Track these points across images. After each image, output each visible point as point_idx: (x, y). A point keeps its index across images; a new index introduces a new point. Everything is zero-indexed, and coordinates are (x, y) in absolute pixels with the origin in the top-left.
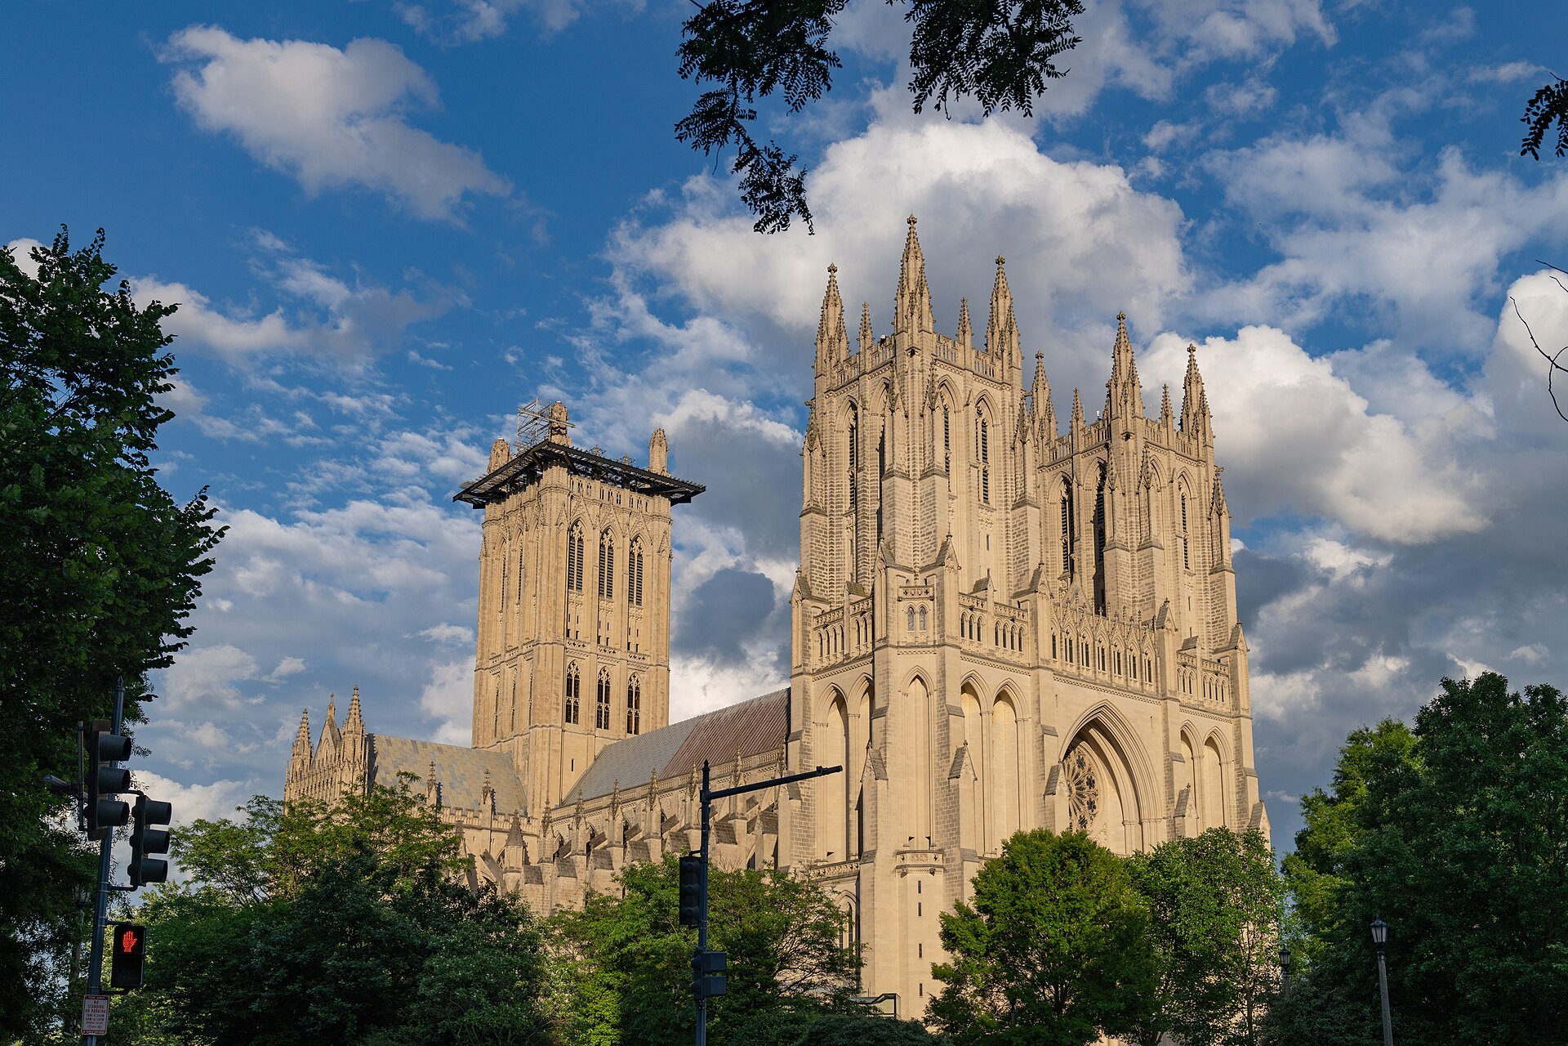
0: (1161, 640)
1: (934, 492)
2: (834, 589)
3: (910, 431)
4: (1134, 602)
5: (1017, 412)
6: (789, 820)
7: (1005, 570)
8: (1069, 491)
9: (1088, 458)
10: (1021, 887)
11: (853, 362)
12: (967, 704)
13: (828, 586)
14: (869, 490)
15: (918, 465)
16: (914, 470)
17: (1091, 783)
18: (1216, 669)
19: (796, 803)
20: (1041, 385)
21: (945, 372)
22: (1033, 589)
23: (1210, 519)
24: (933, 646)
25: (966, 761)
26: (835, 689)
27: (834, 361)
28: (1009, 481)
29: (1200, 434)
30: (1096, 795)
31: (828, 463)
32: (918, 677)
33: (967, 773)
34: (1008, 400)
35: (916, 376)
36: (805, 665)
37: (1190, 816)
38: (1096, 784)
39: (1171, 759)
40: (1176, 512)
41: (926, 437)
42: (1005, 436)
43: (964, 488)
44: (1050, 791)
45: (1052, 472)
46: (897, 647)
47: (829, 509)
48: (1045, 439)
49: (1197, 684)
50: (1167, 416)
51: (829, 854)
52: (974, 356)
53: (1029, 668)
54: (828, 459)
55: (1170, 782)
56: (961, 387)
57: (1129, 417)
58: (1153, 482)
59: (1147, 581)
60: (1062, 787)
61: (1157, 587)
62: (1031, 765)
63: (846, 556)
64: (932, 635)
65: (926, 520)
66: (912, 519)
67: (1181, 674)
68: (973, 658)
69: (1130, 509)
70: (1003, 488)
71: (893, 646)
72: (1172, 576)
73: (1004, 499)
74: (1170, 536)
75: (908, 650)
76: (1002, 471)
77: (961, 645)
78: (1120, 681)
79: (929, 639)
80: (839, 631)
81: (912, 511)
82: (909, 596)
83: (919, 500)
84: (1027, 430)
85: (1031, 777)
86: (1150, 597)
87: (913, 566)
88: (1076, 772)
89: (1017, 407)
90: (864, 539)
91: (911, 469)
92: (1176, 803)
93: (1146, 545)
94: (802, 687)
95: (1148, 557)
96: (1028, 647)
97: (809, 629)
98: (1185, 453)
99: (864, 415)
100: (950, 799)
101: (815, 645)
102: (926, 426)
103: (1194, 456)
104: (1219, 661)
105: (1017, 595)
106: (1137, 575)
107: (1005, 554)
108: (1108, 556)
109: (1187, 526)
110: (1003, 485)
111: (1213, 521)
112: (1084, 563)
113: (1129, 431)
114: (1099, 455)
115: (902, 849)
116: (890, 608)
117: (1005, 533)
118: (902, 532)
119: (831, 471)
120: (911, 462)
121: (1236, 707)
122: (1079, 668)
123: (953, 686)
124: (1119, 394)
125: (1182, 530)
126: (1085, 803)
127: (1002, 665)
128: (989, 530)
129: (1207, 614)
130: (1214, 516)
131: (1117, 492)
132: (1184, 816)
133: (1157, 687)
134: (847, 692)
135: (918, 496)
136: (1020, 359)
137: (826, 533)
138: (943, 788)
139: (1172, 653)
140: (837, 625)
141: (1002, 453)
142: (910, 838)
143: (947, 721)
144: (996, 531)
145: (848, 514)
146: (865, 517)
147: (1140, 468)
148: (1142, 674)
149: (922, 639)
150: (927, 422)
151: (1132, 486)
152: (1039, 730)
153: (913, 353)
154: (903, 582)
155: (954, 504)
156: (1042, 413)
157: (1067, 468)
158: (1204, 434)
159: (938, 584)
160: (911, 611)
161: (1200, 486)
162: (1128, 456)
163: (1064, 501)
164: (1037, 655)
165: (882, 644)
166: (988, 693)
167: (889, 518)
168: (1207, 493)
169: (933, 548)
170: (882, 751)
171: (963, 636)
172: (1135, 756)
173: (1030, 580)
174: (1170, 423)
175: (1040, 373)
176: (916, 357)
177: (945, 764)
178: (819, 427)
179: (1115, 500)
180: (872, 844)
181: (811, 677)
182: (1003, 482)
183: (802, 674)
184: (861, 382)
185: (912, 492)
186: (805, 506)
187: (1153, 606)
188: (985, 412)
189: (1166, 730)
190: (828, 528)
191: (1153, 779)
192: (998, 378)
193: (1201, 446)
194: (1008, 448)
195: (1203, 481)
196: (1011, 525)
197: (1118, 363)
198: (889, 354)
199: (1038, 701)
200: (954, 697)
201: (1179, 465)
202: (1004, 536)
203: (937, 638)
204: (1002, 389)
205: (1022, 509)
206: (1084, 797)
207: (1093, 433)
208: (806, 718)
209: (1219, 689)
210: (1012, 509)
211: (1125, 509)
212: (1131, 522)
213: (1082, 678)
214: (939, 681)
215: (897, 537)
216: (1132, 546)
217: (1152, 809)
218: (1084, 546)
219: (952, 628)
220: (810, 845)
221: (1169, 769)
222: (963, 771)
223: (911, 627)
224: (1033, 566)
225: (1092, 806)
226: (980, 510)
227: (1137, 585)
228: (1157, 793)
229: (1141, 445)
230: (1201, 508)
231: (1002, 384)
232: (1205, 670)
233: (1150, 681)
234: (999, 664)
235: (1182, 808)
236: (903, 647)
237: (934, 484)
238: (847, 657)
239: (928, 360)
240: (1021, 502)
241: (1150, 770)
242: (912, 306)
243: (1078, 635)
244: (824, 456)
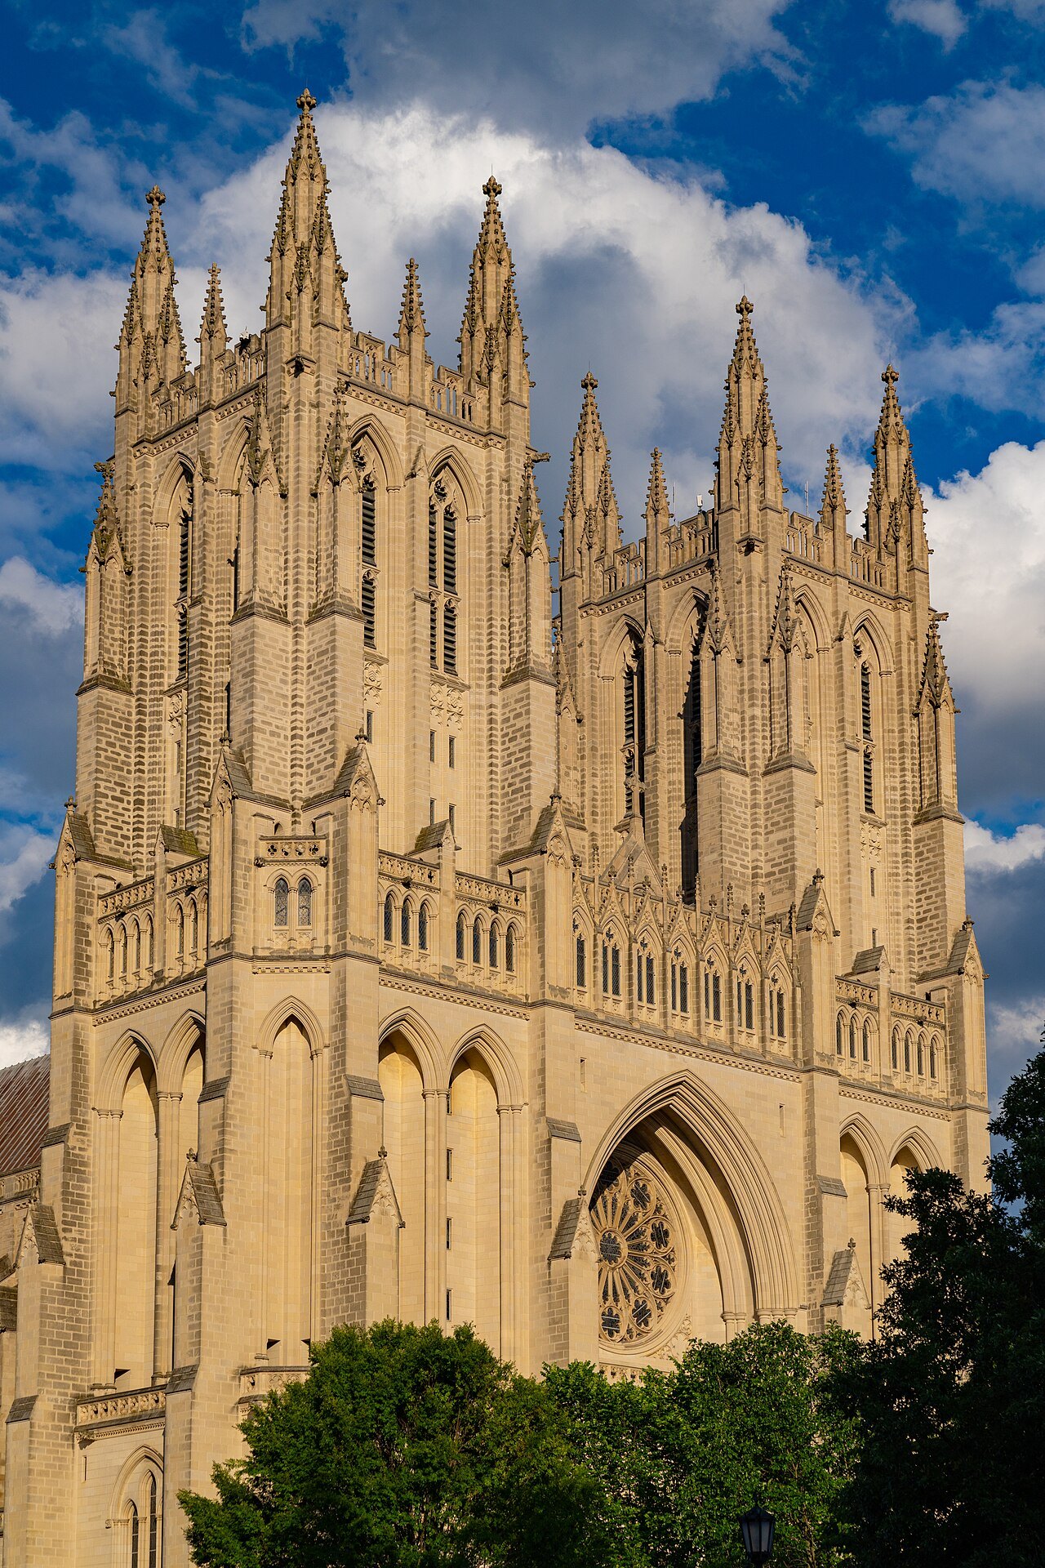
0: (804, 953)
1: (334, 648)
2: (144, 841)
3: (291, 526)
4: (755, 876)
5: (516, 493)
6: (38, 1303)
7: (485, 808)
8: (639, 655)
9: (676, 589)
10: (327, 1439)
11: (187, 385)
12: (396, 1075)
13: (131, 834)
14: (213, 643)
15: (305, 593)
16: (296, 605)
17: (661, 1236)
18: (919, 1013)
19: (53, 1271)
20: (590, 441)
21: (367, 409)
22: (537, 847)
23: (916, 715)
24: (324, 957)
25: (383, 1188)
26: (136, 1041)
27: (153, 382)
28: (497, 630)
29: (902, 546)
30: (671, 1260)
31: (136, 588)
32: (292, 1018)
33: (384, 1213)
34: (499, 467)
35: (305, 415)
36: (78, 992)
37: (852, 1303)
38: (671, 1239)
39: (821, 1189)
40: (847, 700)
41: (323, 539)
42: (490, 540)
43: (403, 642)
44: (560, 1250)
45: (608, 617)
46: (251, 959)
47: (135, 680)
48: (596, 549)
49: (880, 1042)
50: (834, 508)
51: (119, 1373)
52: (429, 378)
53: (526, 1005)
54: (136, 580)
55: (815, 1236)
56: (400, 438)
57: (754, 507)
58: (797, 638)
59: (781, 835)
60: (585, 1242)
61: (801, 849)
62: (527, 1199)
63: (168, 774)
64: (321, 935)
65: (318, 705)
66: (290, 702)
67: (847, 1021)
68: (408, 983)
69: (752, 690)
70: (485, 644)
71: (243, 957)
72: (836, 825)
73: (486, 666)
74: (836, 747)
75: (273, 965)
76: (484, 610)
77: (381, 957)
78: (717, 1033)
79: (317, 943)
80: (144, 925)
81: (290, 687)
82: (279, 855)
83: (305, 664)
84: (534, 529)
85: (526, 1223)
86: (786, 867)
87: (289, 797)
88: (630, 1213)
89: (517, 483)
90: (200, 742)
91: (290, 601)
92: (825, 1279)
93: (781, 763)
94: (70, 1037)
95: (783, 787)
96: (525, 963)
97: (89, 920)
98: (868, 584)
99: (206, 492)
100: (350, 1264)
101: (98, 951)
102: (323, 515)
103: (888, 588)
104: (928, 997)
105: (507, 858)
106: (761, 823)
107: (485, 777)
108: (704, 782)
109: (872, 729)
110: (485, 638)
111: (924, 718)
112: (663, 799)
113: (753, 535)
114: (695, 582)
115: (253, 1363)
116: (240, 881)
117: (486, 733)
118: (267, 728)
119: (143, 604)
120: (291, 587)
121: (958, 1088)
122: (630, 1006)
123: (364, 1038)
124: (736, 461)
125: (861, 735)
126: (648, 1276)
127: (470, 998)
128: (454, 728)
129: (907, 904)
130: (926, 708)
131: (727, 658)
132: (840, 1304)
133: (795, 1047)
134: (157, 1047)
135: (304, 656)
136: (526, 387)
137: (128, 728)
138: (336, 1243)
139: (826, 979)
140: (141, 913)
141: (484, 574)
142: (271, 1343)
143: (348, 1107)
144: (468, 730)
145: (173, 691)
146: (201, 697)
147: (772, 609)
148: (763, 1020)
149: (302, 943)
150: (324, 507)
151: (757, 645)
152: (543, 1128)
153: (299, 369)
154: (267, 828)
155: (382, 674)
156: (591, 498)
157: (635, 608)
158: (910, 545)
159: (337, 833)
160: (282, 887)
161: (899, 650)
162: (750, 586)
163: (630, 674)
164: (543, 978)
165: (222, 952)
166: (439, 1055)
167: (243, 699)
168: (912, 664)
169: (330, 761)
170: (216, 1167)
171: (388, 937)
172: (746, 1184)
173: (533, 828)
174: (839, 522)
175: (590, 418)
176: (307, 378)
177: (341, 1194)
178: (120, 514)
179: (722, 673)
180: (191, 1353)
181: (90, 1018)
182: (485, 631)
183: (70, 1010)
184: (202, 425)
185: (290, 648)
186: (87, 674)
187: (792, 886)
188: (452, 489)
189: (811, 1132)
190: (134, 717)
191: (782, 1229)
192: (479, 420)
193: (903, 568)
194: (497, 564)
195: (905, 639)
196: (499, 718)
197: (735, 400)
198: (257, 369)
199: (542, 1071)
200: (362, 1059)
201: (856, 606)
202: (485, 741)
203: (332, 940)
204: (487, 445)
205: (521, 686)
206: (646, 1264)
207: (686, 539)
208: (78, 1098)
209: (926, 1053)
210: (503, 687)
211: (742, 692)
212: (753, 717)
213: (636, 1026)
214: (334, 1029)
215: (258, 738)
216: (753, 766)
217: (779, 1290)
218: (664, 765)
219: (364, 921)
220: (80, 1356)
221: (815, 1209)
222: (375, 1208)
223: (282, 917)
224: (539, 800)
225: (661, 1281)
226: (436, 688)
227: (761, 840)
228: (788, 1258)
229: (776, 563)
230: (900, 693)
231: (488, 436)
232: (896, 1015)
233: (781, 1033)
234: (463, 996)
235: (837, 1287)
236: (263, 959)
237: (333, 633)
238: (159, 977)
239: (330, 382)
240: (519, 674)
241: (777, 1212)
242: (300, 275)
243: (632, 940)
244: (129, 573)
